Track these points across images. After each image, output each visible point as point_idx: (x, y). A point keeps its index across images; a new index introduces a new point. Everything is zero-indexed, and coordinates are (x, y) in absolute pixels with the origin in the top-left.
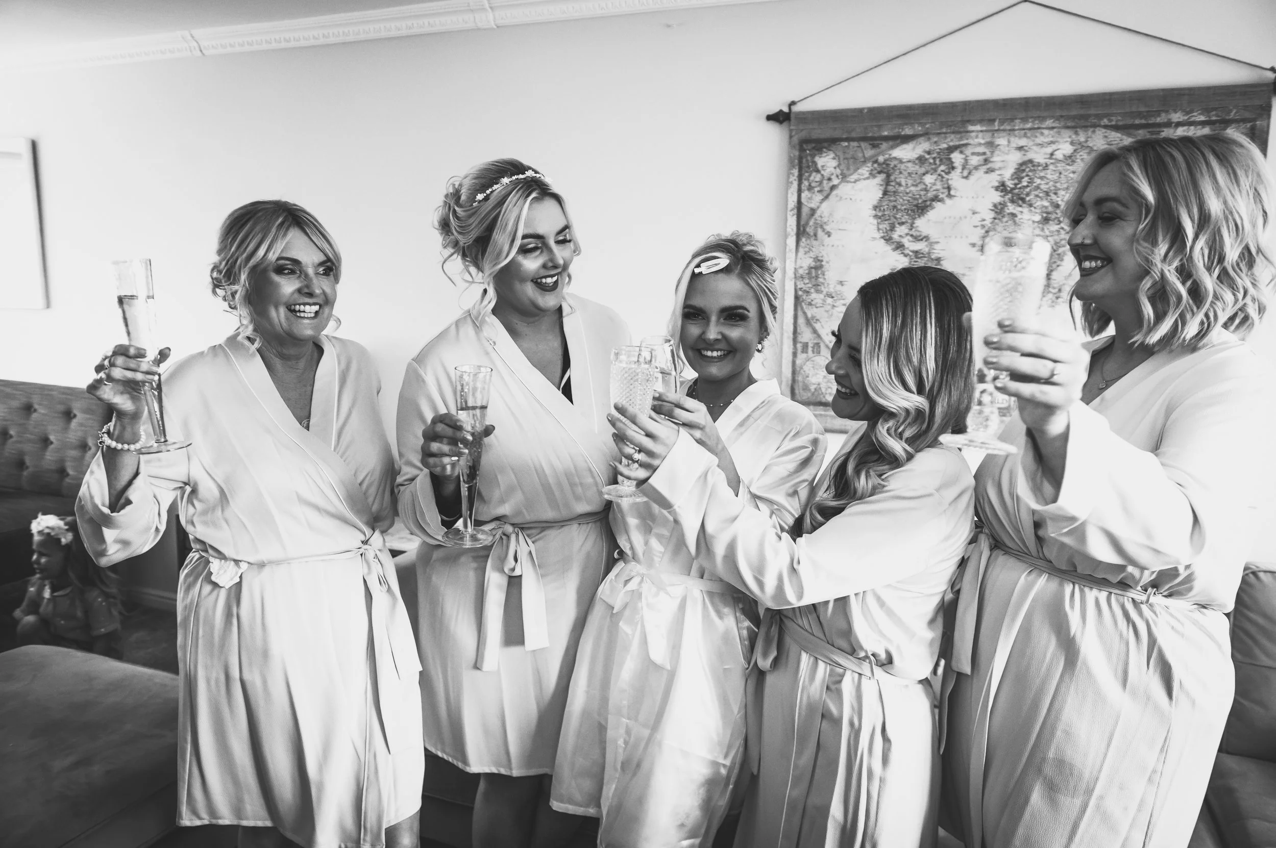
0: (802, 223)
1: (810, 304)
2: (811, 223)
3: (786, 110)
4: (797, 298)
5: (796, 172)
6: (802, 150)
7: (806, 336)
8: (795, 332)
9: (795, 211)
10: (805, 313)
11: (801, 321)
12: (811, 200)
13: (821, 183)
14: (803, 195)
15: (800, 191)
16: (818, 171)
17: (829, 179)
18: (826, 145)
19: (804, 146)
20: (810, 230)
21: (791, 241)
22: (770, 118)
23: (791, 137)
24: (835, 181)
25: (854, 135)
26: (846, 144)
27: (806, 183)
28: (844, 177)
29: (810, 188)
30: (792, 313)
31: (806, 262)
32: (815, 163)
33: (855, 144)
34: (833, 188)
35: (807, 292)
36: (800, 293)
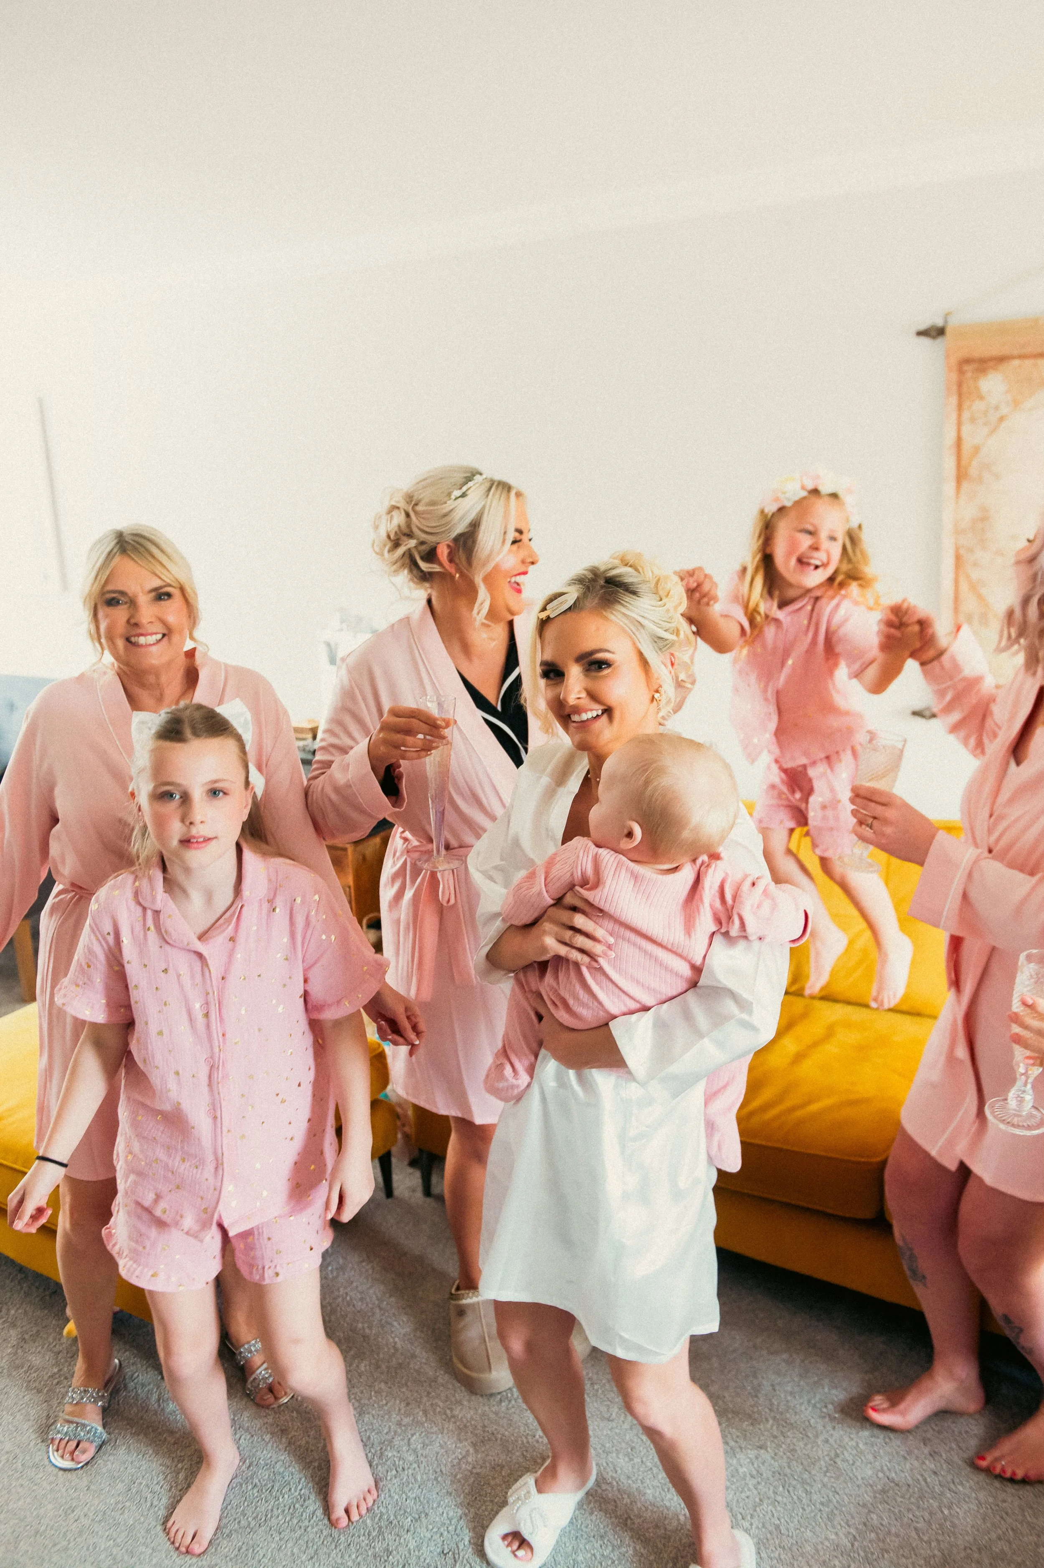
0: (963, 463)
1: (975, 564)
2: (975, 463)
3: (940, 323)
4: (958, 558)
5: (954, 400)
6: (961, 372)
7: (970, 604)
8: (956, 599)
9: (954, 450)
10: (968, 577)
11: (964, 586)
12: (972, 435)
13: (986, 413)
14: (966, 429)
15: (959, 424)
16: (981, 398)
17: (997, 408)
18: (991, 364)
19: (966, 367)
20: (973, 471)
21: (949, 487)
22: (920, 333)
23: (947, 357)
24: (1004, 410)
25: (1028, 350)
26: (1016, 362)
27: (966, 415)
28: (1016, 403)
29: (973, 420)
30: (951, 576)
31: (969, 512)
32: (977, 389)
33: (1028, 362)
34: (1002, 419)
35: (970, 550)
36: (962, 552)
